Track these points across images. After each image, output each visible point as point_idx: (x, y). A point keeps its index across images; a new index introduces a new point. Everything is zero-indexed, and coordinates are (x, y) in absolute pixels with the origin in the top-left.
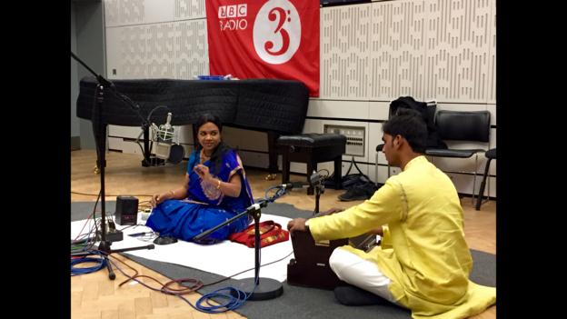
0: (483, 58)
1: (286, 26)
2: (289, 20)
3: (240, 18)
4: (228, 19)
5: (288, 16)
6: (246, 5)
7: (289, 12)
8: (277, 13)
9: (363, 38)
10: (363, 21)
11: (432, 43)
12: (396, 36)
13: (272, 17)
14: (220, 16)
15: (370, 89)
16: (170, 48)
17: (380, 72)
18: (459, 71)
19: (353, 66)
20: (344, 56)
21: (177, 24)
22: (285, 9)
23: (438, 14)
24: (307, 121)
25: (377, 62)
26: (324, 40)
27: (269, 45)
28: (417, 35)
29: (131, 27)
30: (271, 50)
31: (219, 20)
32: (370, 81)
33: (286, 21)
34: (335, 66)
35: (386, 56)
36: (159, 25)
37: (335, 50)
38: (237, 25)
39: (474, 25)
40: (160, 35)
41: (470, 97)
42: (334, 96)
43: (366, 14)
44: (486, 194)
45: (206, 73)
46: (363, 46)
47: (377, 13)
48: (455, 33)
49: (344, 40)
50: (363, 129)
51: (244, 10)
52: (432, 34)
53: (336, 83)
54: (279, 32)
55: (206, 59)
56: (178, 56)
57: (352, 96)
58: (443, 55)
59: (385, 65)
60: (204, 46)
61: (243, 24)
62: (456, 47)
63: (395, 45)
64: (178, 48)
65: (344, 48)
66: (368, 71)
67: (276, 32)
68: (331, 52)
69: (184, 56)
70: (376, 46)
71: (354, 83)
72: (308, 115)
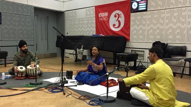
0: (184, 29)
1: (120, 19)
2: (121, 17)
3: (105, 17)
4: (102, 17)
5: (120, 16)
6: (107, 13)
7: (121, 15)
8: (117, 15)
9: (144, 23)
10: (144, 17)
11: (167, 24)
12: (155, 22)
13: (115, 16)
14: (99, 16)
15: (146, 39)
16: (84, 26)
17: (149, 33)
18: (176, 33)
19: (141, 31)
20: (138, 28)
21: (86, 19)
22: (120, 14)
23: (169, 15)
24: (126, 49)
25: (149, 30)
26: (132, 23)
27: (114, 25)
28: (162, 22)
29: (73, 20)
30: (115, 27)
31: (99, 17)
32: (146, 36)
33: (120, 18)
34: (135, 32)
35: (152, 28)
36: (81, 19)
37: (135, 26)
38: (105, 19)
39: (181, 18)
40: (81, 22)
41: (180, 41)
42: (135, 41)
43: (145, 15)
44: (184, 73)
45: (95, 34)
46: (144, 25)
47: (149, 14)
48: (175, 21)
49: (138, 23)
50: (144, 51)
51: (107, 14)
52: (167, 21)
53: (135, 37)
54: (117, 21)
55: (95, 29)
56: (86, 28)
57: (140, 41)
58: (171, 27)
59: (151, 31)
60: (94, 25)
61: (106, 19)
62: (175, 25)
63: (155, 25)
64: (86, 26)
65: (138, 26)
66: (146, 33)
67: (116, 21)
68: (134, 27)
69: (88, 28)
70: (149, 25)
71: (141, 37)
72: (126, 47)
